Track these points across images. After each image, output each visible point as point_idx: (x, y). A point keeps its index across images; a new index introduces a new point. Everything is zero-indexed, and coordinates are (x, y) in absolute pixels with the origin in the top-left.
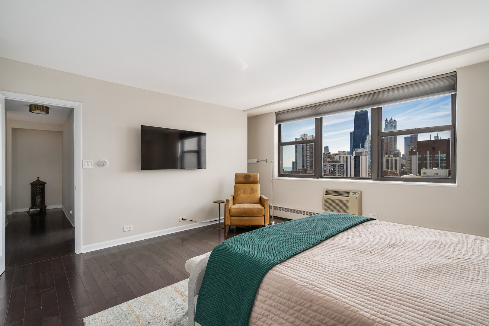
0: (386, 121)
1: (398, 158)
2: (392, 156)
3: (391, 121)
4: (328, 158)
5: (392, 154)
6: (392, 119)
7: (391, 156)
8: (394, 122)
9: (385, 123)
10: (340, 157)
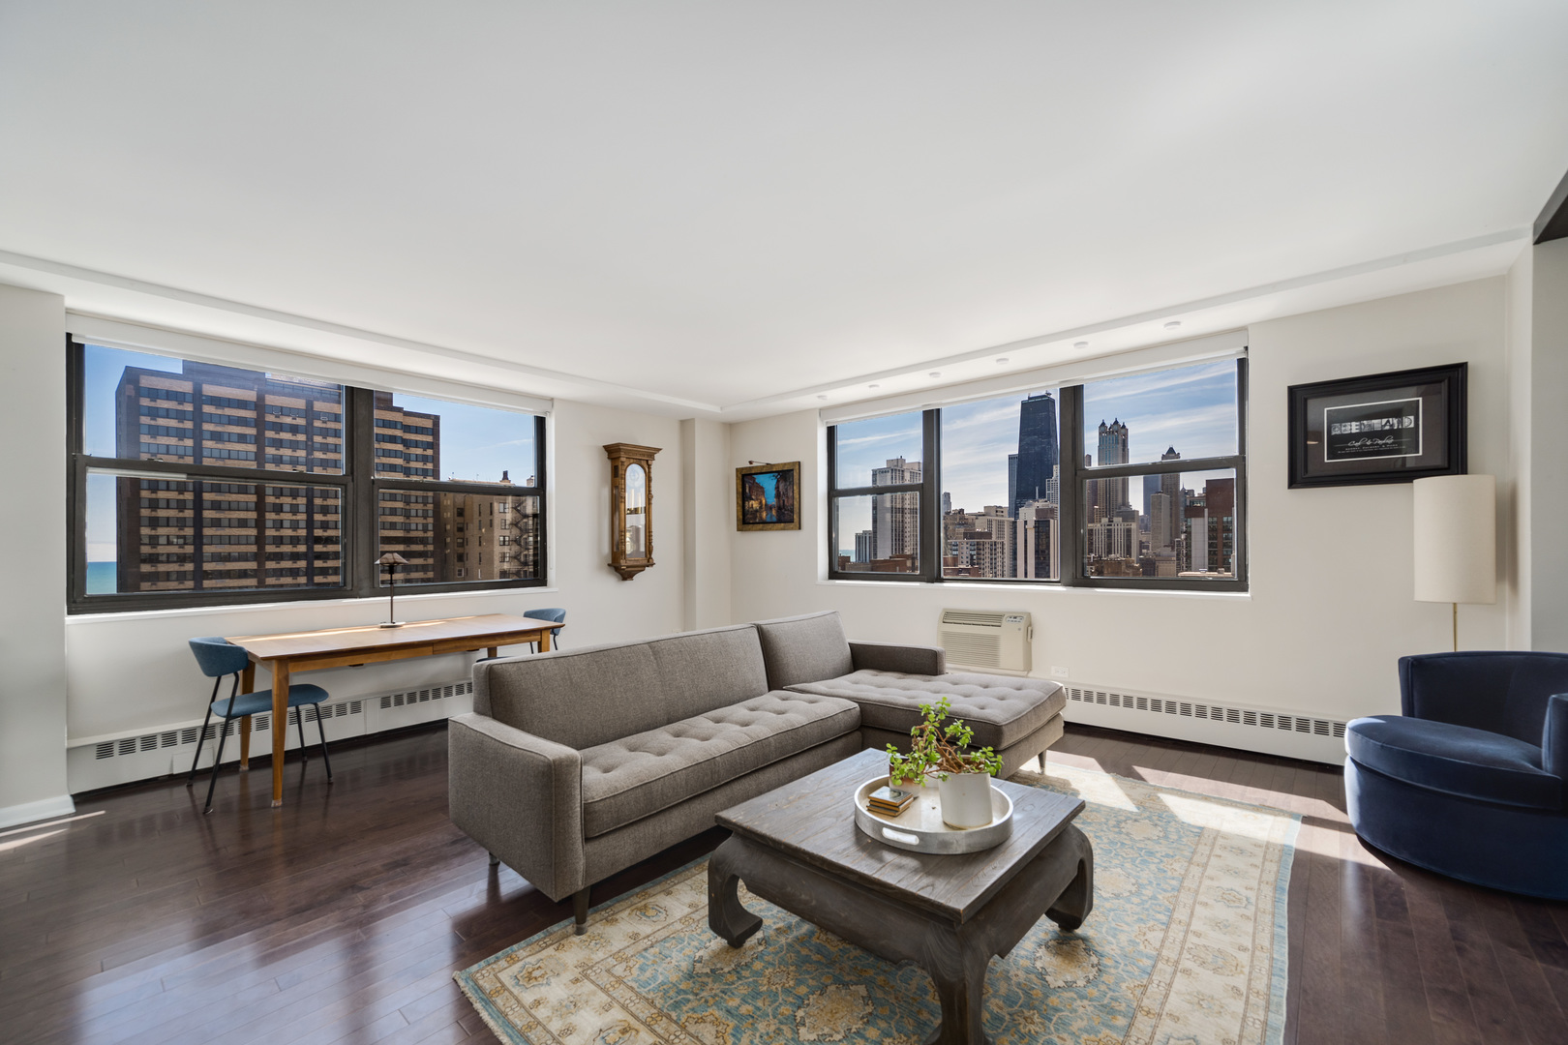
0: (1102, 428)
1: (1134, 526)
2: (1117, 520)
3: (1116, 427)
4: (959, 524)
5: (1118, 516)
6: (1116, 422)
7: (1115, 519)
8: (1123, 431)
9: (1100, 434)
10: (990, 522)
